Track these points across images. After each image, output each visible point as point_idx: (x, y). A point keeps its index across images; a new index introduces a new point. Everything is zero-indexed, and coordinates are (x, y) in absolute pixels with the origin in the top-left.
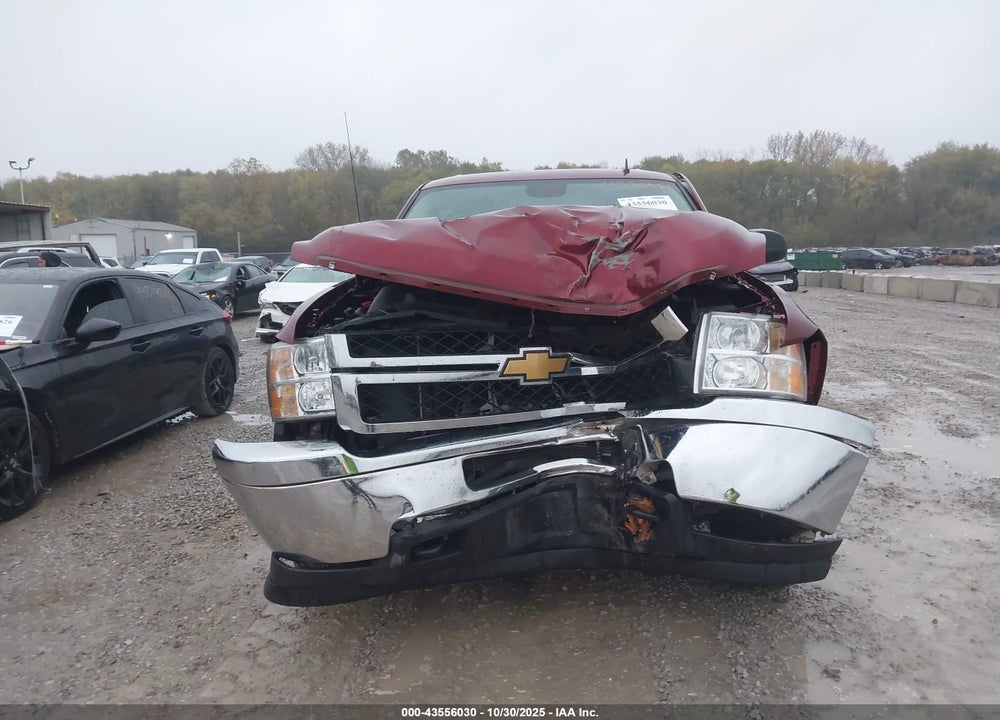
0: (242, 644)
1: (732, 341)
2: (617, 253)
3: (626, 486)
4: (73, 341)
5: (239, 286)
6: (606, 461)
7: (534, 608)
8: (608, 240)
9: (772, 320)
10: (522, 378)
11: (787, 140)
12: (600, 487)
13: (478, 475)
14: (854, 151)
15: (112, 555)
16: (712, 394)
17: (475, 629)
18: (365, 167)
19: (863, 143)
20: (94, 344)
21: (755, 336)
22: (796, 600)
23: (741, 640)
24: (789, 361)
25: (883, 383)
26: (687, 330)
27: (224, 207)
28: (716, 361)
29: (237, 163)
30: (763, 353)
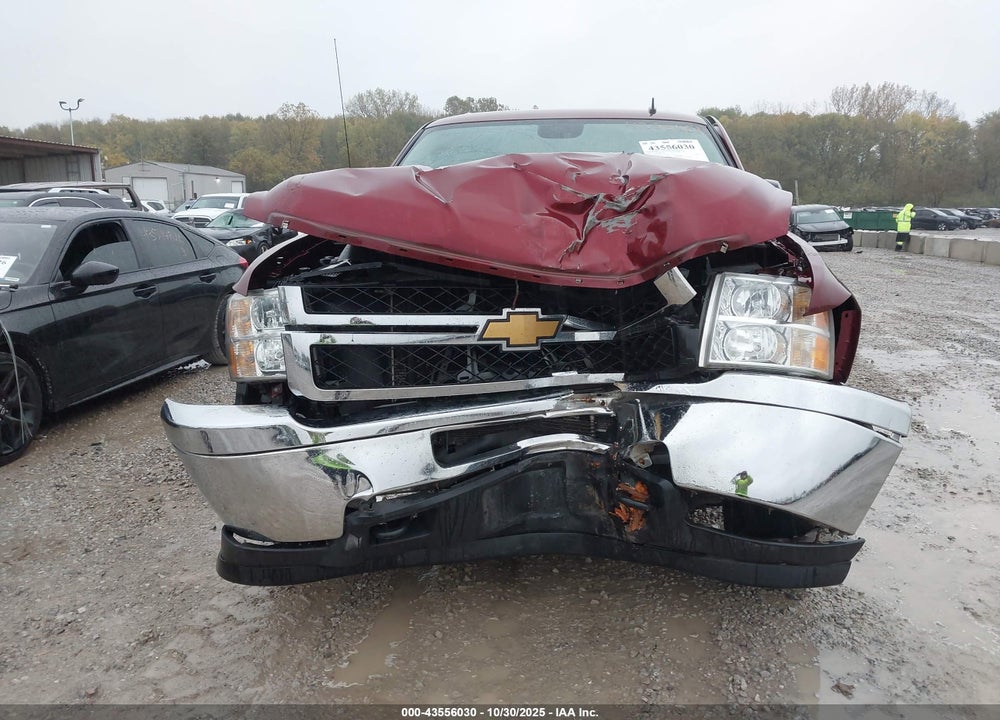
0: (198, 620)
1: (748, 307)
2: (619, 213)
3: (619, 468)
4: (68, 285)
5: (275, 231)
6: (600, 438)
7: (519, 592)
8: (610, 198)
9: (798, 284)
10: (504, 343)
11: (852, 92)
12: (591, 467)
13: (452, 449)
14: (925, 105)
15: (89, 511)
16: (720, 368)
17: (450, 614)
18: (413, 115)
19: (933, 97)
20: (91, 289)
21: (775, 301)
22: (812, 597)
23: (744, 643)
24: (816, 332)
25: (936, 352)
26: (695, 293)
27: (273, 153)
28: (729, 330)
29: (285, 109)
30: (782, 323)
